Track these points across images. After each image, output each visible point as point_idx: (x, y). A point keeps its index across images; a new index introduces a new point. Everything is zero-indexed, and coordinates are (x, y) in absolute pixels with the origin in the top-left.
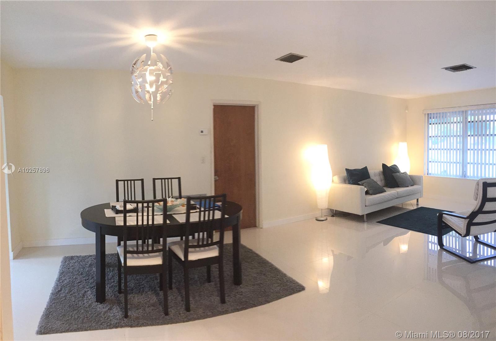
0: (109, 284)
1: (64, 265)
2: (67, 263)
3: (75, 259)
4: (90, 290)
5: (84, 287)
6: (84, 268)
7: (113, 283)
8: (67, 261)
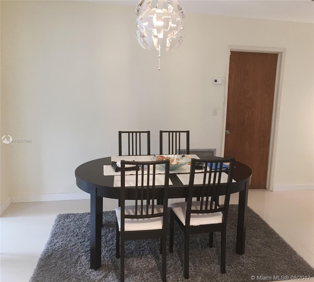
0: (107, 247)
1: (58, 225)
2: (61, 222)
3: (71, 217)
4: (85, 254)
5: (78, 251)
6: (80, 228)
7: (112, 246)
8: (62, 219)
